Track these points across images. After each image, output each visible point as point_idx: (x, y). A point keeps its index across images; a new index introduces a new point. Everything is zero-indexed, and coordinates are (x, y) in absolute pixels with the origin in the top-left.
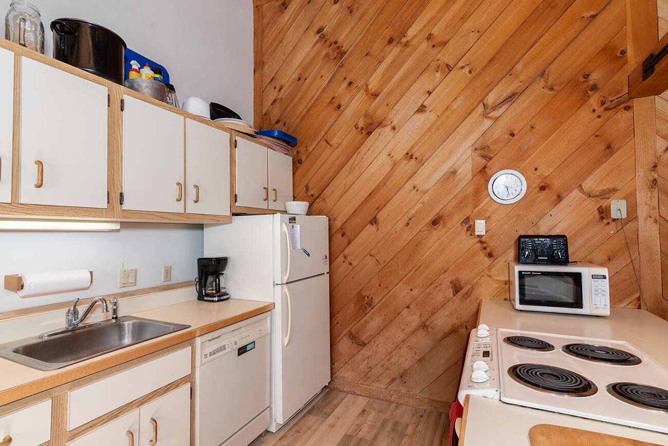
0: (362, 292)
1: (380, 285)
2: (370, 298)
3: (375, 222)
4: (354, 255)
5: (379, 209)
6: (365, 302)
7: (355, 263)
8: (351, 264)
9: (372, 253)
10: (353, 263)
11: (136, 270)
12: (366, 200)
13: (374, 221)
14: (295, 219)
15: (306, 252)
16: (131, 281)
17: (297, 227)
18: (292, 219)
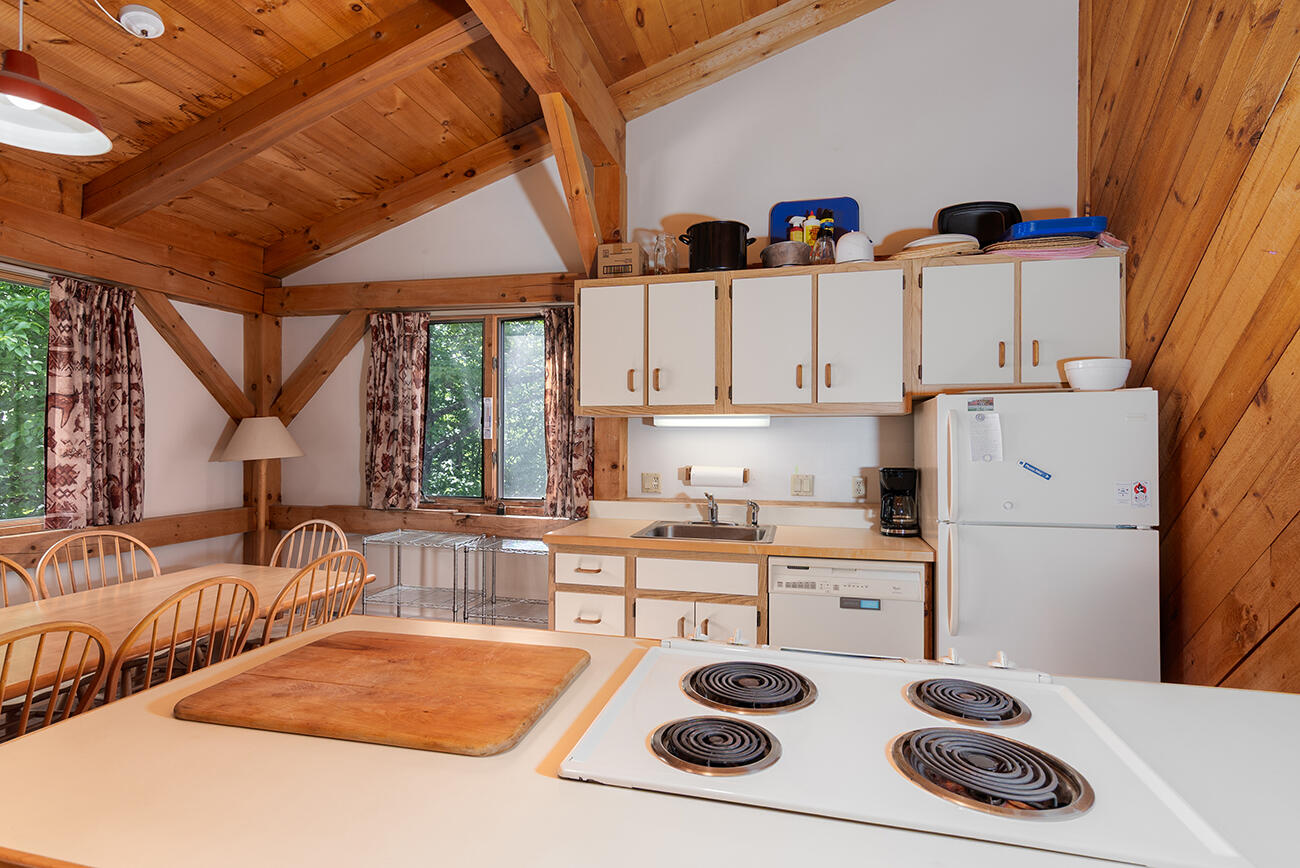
0: (1237, 596)
1: (1273, 585)
2: (1252, 614)
3: (1265, 398)
4: (1222, 490)
5: (1273, 359)
6: (1243, 624)
7: (1223, 512)
8: (1215, 513)
9: (1258, 487)
10: (1220, 511)
11: (813, 477)
12: (1246, 336)
13: (1261, 395)
14: (990, 402)
15: (1034, 469)
16: (806, 488)
17: (993, 418)
18: (978, 403)
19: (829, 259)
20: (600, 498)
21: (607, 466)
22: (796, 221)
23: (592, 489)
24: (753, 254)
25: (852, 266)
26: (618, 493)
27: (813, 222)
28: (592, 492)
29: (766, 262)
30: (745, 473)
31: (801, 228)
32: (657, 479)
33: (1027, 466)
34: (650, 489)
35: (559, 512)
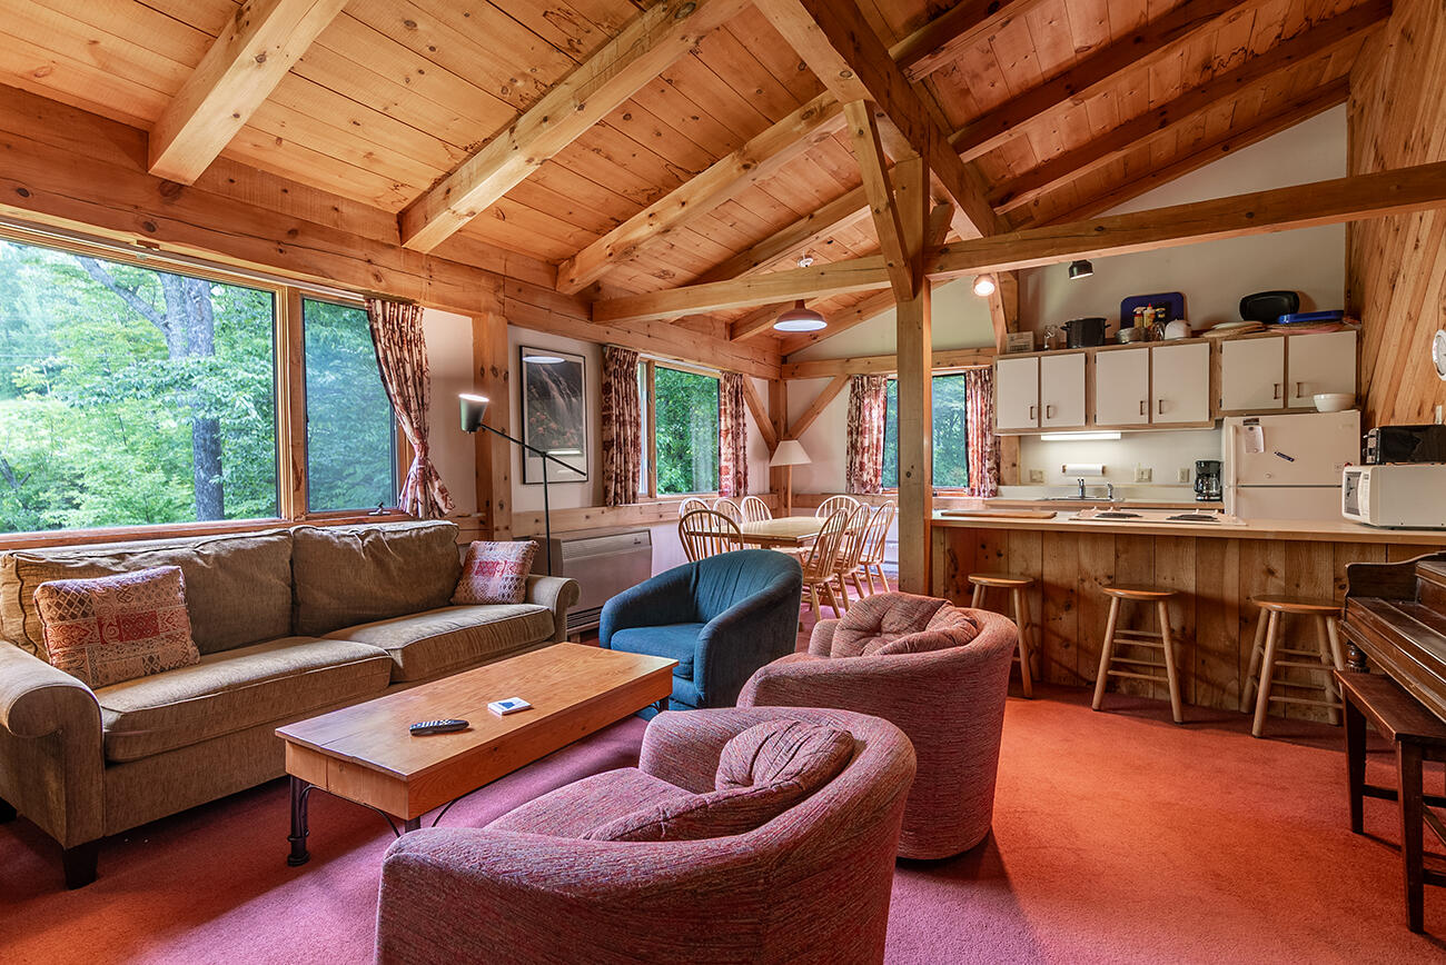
11: (1151, 471)
14: (1257, 420)
15: (1283, 456)
16: (1146, 477)
17: (1258, 429)
18: (1249, 421)
19: (1159, 338)
20: (1004, 485)
21: (1009, 465)
22: (1138, 310)
23: (999, 479)
24: (1108, 334)
25: (1174, 342)
26: (1017, 481)
27: (1149, 311)
28: (999, 481)
29: (1116, 341)
30: (1104, 468)
31: (1142, 314)
32: (1041, 473)
33: (1279, 454)
34: (1035, 479)
35: (976, 493)
